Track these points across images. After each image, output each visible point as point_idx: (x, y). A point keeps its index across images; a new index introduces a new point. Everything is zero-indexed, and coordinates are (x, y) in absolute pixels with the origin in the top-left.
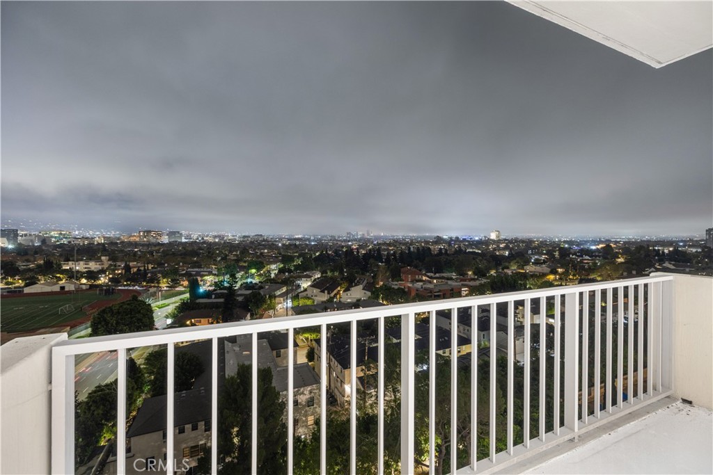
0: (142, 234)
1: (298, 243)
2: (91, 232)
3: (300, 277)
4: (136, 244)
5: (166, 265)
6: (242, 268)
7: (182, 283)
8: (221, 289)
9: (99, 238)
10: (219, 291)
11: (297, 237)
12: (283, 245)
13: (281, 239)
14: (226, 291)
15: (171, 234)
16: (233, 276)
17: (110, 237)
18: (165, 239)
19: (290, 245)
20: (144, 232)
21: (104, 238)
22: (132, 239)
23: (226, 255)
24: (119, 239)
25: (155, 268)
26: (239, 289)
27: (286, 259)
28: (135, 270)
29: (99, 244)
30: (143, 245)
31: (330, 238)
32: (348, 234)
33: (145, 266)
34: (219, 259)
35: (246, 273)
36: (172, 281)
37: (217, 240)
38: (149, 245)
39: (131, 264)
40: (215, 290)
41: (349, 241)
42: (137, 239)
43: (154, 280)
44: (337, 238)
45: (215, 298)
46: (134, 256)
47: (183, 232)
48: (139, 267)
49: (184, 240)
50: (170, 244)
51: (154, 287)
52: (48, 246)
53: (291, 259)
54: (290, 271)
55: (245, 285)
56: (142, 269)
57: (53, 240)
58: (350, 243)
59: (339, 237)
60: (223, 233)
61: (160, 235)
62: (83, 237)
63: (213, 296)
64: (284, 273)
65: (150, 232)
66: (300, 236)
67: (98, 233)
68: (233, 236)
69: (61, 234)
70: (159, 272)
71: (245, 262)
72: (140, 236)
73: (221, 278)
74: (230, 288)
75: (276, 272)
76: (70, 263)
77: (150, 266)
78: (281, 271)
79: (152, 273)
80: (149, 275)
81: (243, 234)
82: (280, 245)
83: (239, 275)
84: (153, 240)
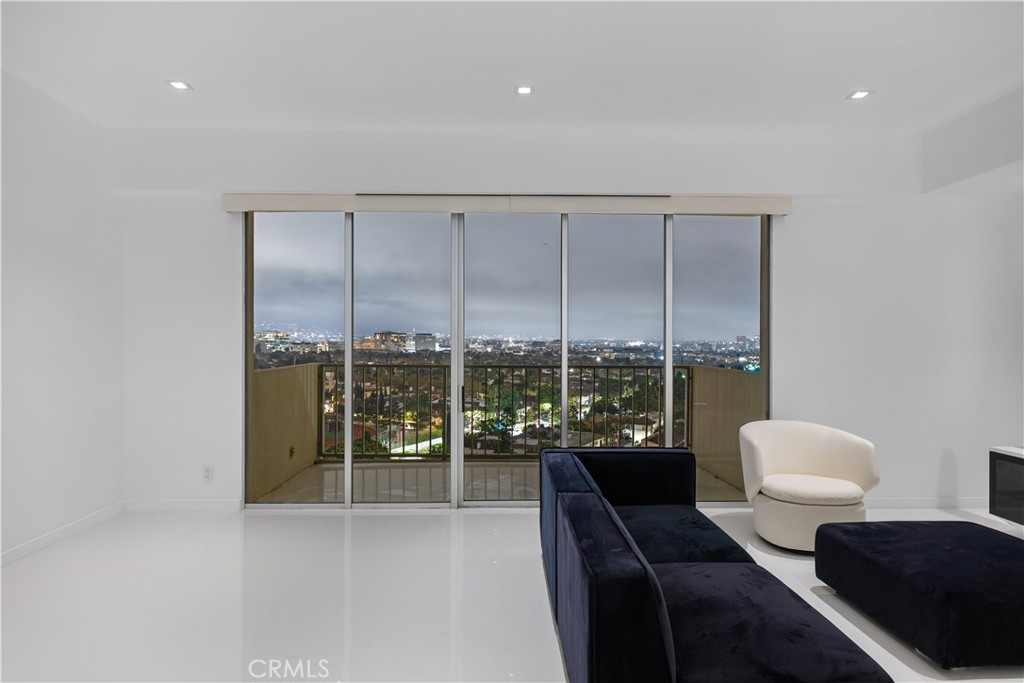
0: (378, 337)
1: (632, 356)
3: (632, 423)
4: (370, 355)
5: (411, 389)
6: (527, 400)
7: (433, 420)
8: (491, 434)
9: (323, 343)
10: (488, 437)
11: (632, 344)
12: (605, 359)
13: (601, 349)
14: (496, 438)
15: (420, 337)
16: (510, 411)
17: (336, 343)
18: (411, 347)
19: (617, 360)
20: (382, 334)
21: (329, 343)
22: (365, 346)
23: (503, 377)
25: (395, 393)
26: (520, 436)
27: (609, 387)
28: (369, 394)
29: (322, 353)
30: (380, 355)
31: (700, 348)
32: (739, 339)
33: (381, 390)
34: (491, 382)
35: (534, 409)
36: (421, 415)
37: (489, 350)
38: (389, 355)
39: (363, 385)
40: (480, 435)
41: (738, 355)
42: (372, 346)
43: (395, 413)
44: (714, 348)
45: (481, 448)
46: (367, 373)
47: (438, 335)
49: (438, 348)
50: (418, 354)
51: (394, 423)
52: (263, 354)
53: (618, 387)
54: (612, 410)
55: (530, 430)
57: (270, 345)
58: (742, 359)
59: (719, 346)
60: (499, 337)
61: (404, 340)
62: (303, 343)
63: (479, 445)
64: (601, 413)
65: (389, 334)
66: (638, 344)
67: (321, 336)
68: (517, 342)
69: (277, 337)
70: (402, 399)
71: (533, 389)
72: (375, 341)
73: (493, 415)
74: (505, 433)
75: (588, 410)
77: (388, 390)
78: (596, 408)
79: (391, 400)
80: (387, 404)
81: (534, 339)
82: (599, 359)
83: (521, 413)
84: (394, 348)
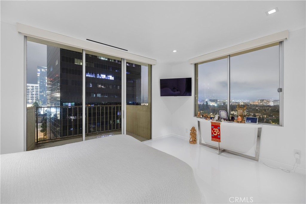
0: (259, 101)
2: (238, 101)
4: (257, 106)
5: (274, 116)
9: (241, 103)
17: (245, 103)
18: (272, 104)
20: (260, 100)
21: (243, 102)
22: (255, 103)
24: (249, 103)
25: (268, 117)
29: (241, 105)
30: (261, 106)
33: (263, 116)
38: (263, 106)
39: (256, 114)
42: (257, 104)
46: (257, 111)
48: (260, 116)
50: (274, 106)
56: (261, 117)
61: (269, 102)
65: (264, 100)
67: (241, 101)
70: (270, 119)
77: (265, 116)
79: (266, 119)
80: (265, 120)
84: (265, 104)
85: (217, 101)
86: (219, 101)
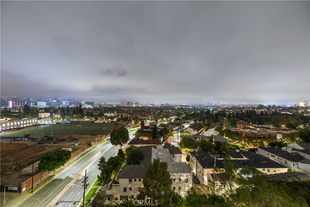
1: (184, 107)
2: (112, 103)
3: (184, 123)
4: (125, 107)
5: (134, 115)
6: (161, 118)
7: (139, 122)
8: (152, 126)
10: (151, 127)
11: (184, 105)
12: (178, 108)
13: (177, 106)
14: (153, 127)
15: (136, 103)
16: (156, 120)
17: (118, 105)
18: (134, 106)
19: (180, 108)
20: (128, 103)
21: (116, 105)
22: (124, 105)
23: (155, 112)
24: (120, 105)
26: (159, 126)
27: (179, 114)
28: (124, 116)
30: (127, 108)
31: (199, 105)
32: (208, 103)
34: (152, 113)
35: (162, 120)
36: (136, 121)
37: (152, 106)
38: (129, 108)
39: (123, 114)
40: (150, 126)
41: (208, 107)
42: (125, 106)
43: (130, 121)
44: (202, 105)
45: (150, 129)
46: (124, 112)
47: (140, 103)
48: (125, 116)
49: (140, 106)
50: (136, 107)
51: (130, 123)
52: (101, 108)
53: (181, 114)
54: (180, 120)
55: (161, 125)
56: (126, 116)
57: (103, 106)
58: (209, 108)
59: (203, 105)
60: (154, 103)
61: (132, 104)
62: (110, 105)
63: (149, 128)
64: (177, 120)
65: (129, 103)
66: (185, 104)
67: (114, 103)
68: (158, 104)
69: (104, 104)
70: (132, 118)
71: (162, 115)
72: (126, 104)
73: (153, 121)
74: (155, 126)
75: (174, 120)
76: (106, 113)
77: (129, 116)
78: (176, 119)
79: (129, 118)
80: (128, 119)
81: (162, 104)
82: (176, 108)
83: (159, 120)
84: (130, 106)
85: (94, 104)
86: (96, 104)
